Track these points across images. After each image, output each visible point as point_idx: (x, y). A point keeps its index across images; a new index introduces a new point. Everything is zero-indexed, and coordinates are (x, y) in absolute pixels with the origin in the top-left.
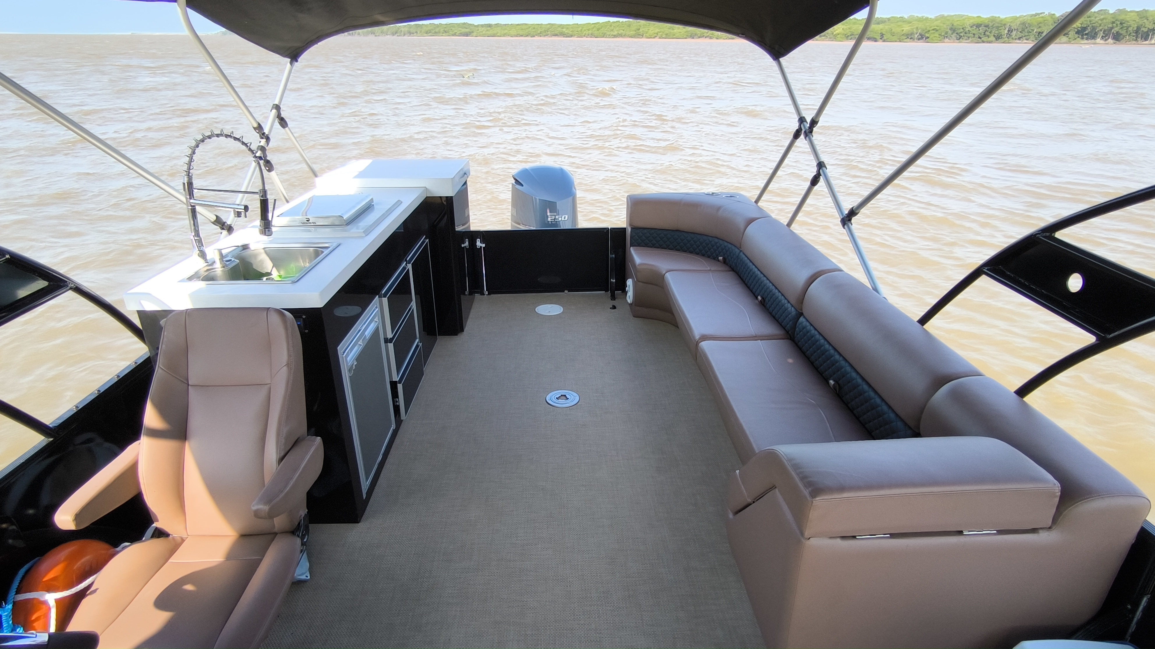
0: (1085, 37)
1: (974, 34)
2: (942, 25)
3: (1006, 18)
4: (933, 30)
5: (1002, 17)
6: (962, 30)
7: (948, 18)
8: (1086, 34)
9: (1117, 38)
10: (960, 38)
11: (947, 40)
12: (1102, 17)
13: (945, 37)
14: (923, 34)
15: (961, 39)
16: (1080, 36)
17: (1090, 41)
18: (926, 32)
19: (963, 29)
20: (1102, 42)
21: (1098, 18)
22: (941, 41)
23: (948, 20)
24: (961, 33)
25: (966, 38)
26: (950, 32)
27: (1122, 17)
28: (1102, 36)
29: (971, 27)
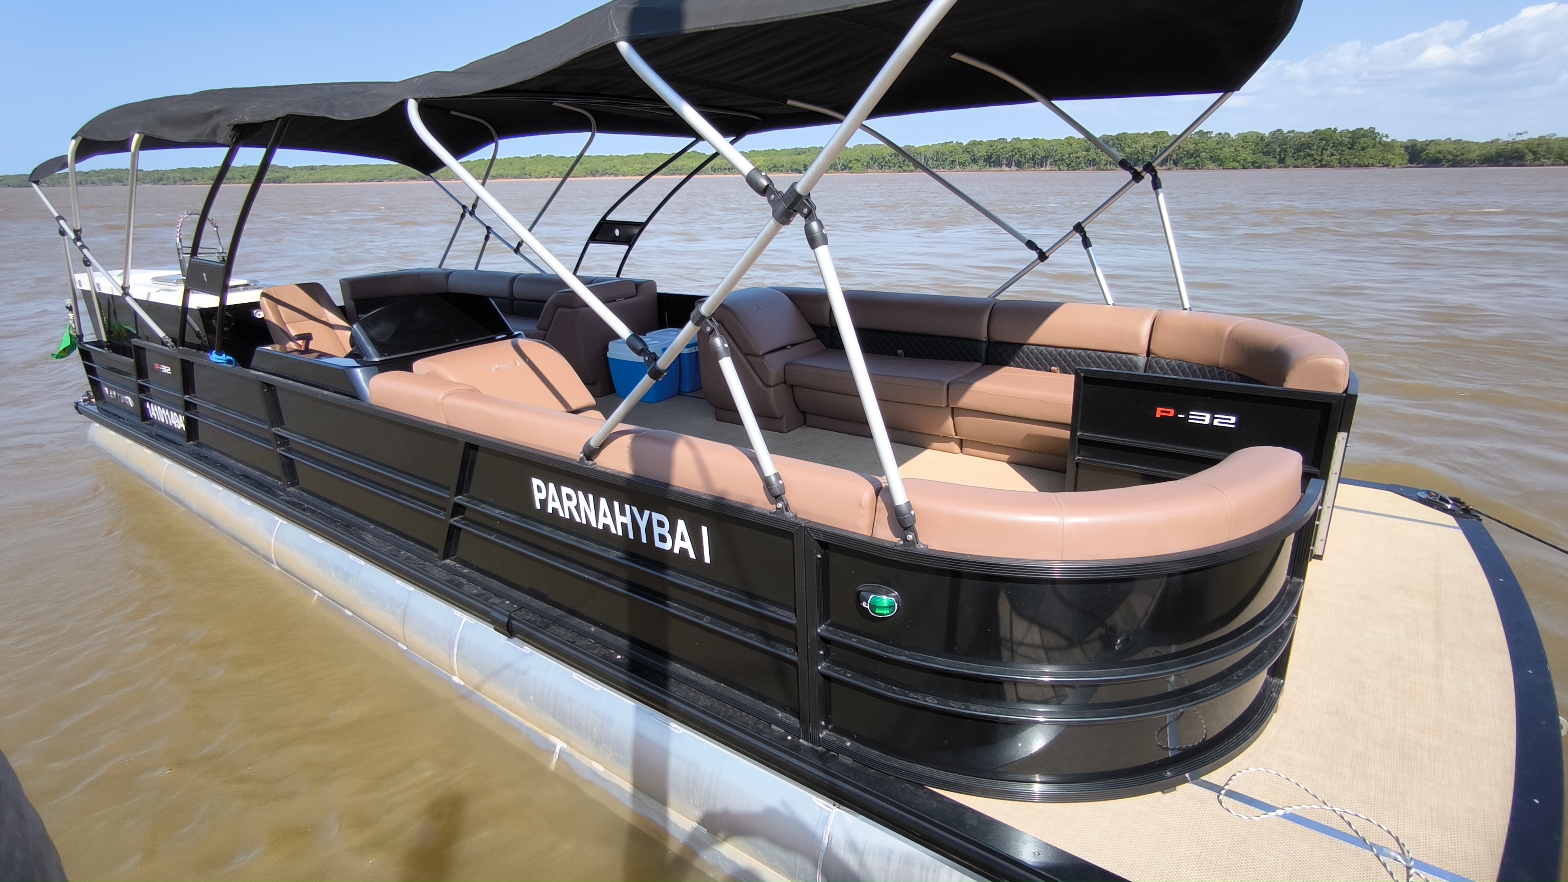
0: (992, 164)
1: (894, 164)
2: (862, 154)
3: (920, 147)
4: (855, 160)
5: (917, 146)
6: (882, 160)
7: (866, 148)
8: (993, 162)
9: (1019, 165)
10: (881, 168)
11: (870, 170)
12: (1002, 146)
13: (868, 167)
14: (846, 164)
15: (883, 169)
16: (988, 164)
17: (997, 169)
18: (848, 163)
19: (883, 158)
20: (1007, 169)
21: (999, 147)
22: (864, 172)
23: (867, 150)
24: (882, 162)
25: (887, 167)
26: (871, 162)
27: (1018, 146)
28: (1006, 164)
29: (891, 156)
